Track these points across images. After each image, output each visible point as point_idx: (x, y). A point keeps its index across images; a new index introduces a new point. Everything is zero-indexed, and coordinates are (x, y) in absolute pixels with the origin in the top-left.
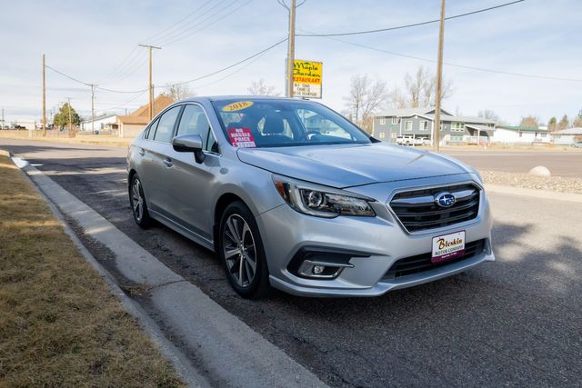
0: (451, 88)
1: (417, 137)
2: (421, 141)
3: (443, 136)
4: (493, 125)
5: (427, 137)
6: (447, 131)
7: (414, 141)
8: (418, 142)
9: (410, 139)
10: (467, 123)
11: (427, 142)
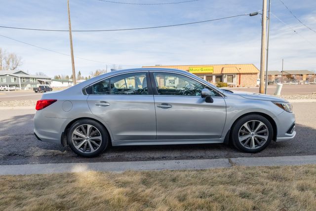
0: (22, 60)
1: (10, 86)
2: (14, 88)
3: (26, 85)
4: (50, 79)
5: (17, 86)
6: (28, 83)
7: (9, 88)
8: (12, 88)
9: (6, 87)
10: (38, 78)
11: (17, 88)
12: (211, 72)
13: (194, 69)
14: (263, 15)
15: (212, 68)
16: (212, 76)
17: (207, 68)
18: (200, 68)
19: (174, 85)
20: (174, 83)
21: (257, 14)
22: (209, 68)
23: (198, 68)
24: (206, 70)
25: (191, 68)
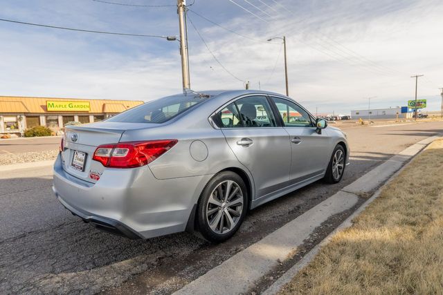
12: (87, 109)
13: (55, 104)
14: (181, 41)
15: (88, 104)
16: (88, 116)
17: (80, 104)
18: (67, 104)
19: (17, 131)
20: (17, 128)
21: (175, 39)
22: (83, 104)
23: (63, 104)
24: (78, 106)
25: (51, 103)
